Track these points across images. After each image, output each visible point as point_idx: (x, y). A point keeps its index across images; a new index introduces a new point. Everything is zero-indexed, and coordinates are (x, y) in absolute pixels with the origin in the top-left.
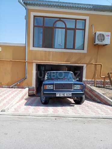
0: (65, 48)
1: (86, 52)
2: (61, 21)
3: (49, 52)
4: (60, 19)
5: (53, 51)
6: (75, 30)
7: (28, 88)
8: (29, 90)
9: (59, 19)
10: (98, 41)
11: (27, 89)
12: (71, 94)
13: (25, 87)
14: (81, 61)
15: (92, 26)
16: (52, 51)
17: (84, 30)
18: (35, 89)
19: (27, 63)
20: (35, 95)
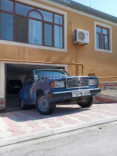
0: (43, 44)
1: (66, 51)
2: (36, 11)
4: (36, 9)
5: (29, 47)
6: (53, 24)
9: (34, 8)
10: (79, 38)
12: (89, 91)
14: (62, 61)
15: (70, 23)
17: (63, 26)
20: (4, 110)
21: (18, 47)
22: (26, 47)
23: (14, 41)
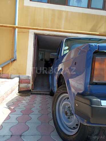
0: (89, 6)
3: (61, 12)
5: (67, 10)
7: (18, 78)
8: (20, 82)
11: (17, 80)
13: (12, 77)
16: (65, 11)
18: (31, 81)
19: (17, 29)
20: (30, 90)
21: (53, 10)
22: (63, 11)
23: (48, 3)
